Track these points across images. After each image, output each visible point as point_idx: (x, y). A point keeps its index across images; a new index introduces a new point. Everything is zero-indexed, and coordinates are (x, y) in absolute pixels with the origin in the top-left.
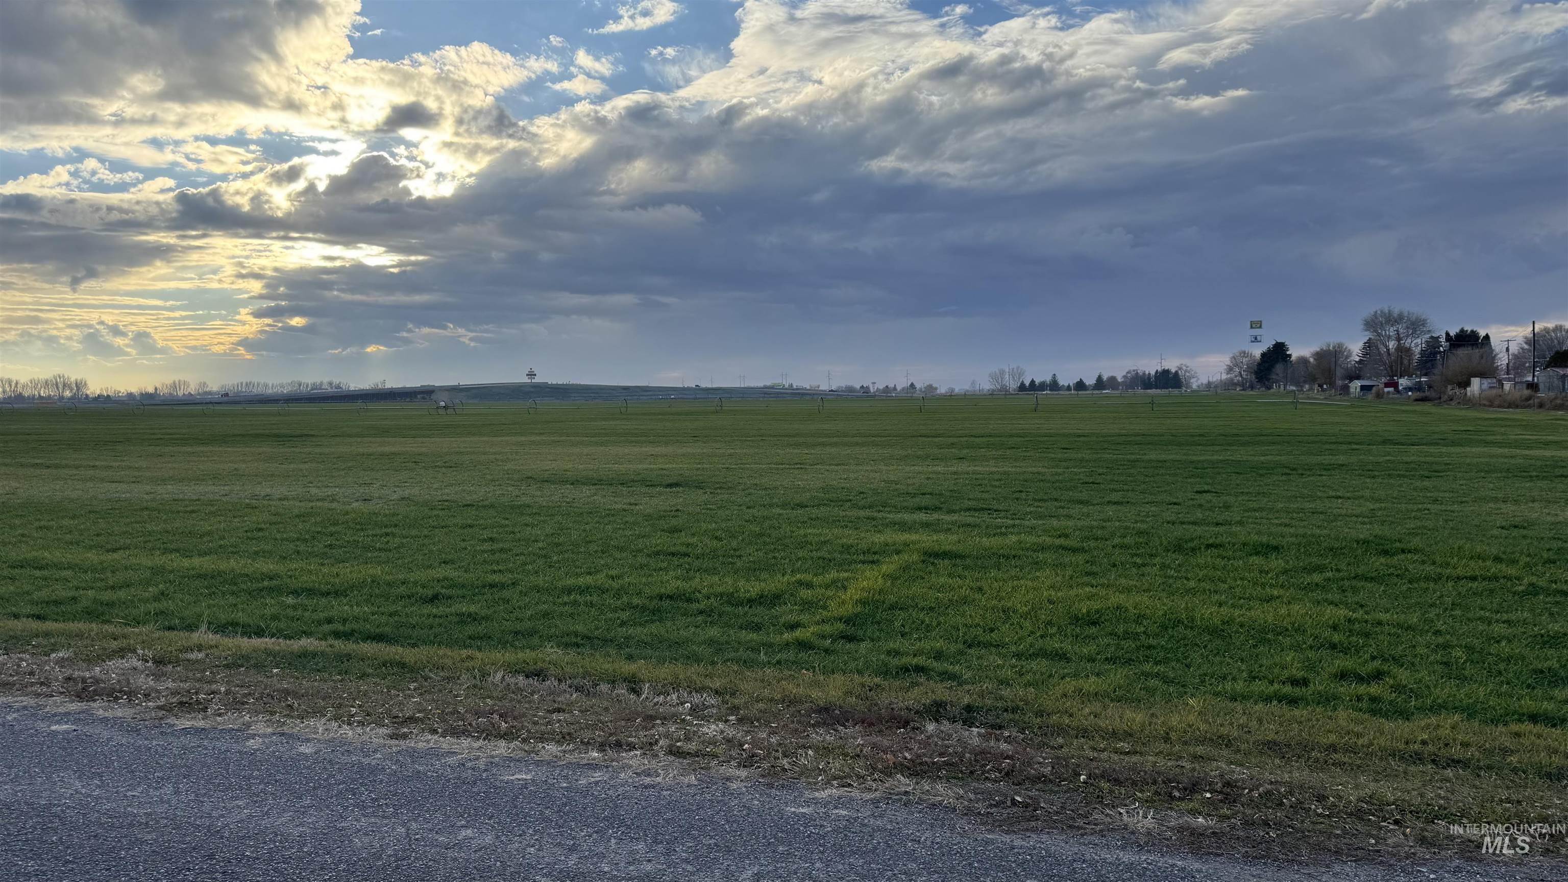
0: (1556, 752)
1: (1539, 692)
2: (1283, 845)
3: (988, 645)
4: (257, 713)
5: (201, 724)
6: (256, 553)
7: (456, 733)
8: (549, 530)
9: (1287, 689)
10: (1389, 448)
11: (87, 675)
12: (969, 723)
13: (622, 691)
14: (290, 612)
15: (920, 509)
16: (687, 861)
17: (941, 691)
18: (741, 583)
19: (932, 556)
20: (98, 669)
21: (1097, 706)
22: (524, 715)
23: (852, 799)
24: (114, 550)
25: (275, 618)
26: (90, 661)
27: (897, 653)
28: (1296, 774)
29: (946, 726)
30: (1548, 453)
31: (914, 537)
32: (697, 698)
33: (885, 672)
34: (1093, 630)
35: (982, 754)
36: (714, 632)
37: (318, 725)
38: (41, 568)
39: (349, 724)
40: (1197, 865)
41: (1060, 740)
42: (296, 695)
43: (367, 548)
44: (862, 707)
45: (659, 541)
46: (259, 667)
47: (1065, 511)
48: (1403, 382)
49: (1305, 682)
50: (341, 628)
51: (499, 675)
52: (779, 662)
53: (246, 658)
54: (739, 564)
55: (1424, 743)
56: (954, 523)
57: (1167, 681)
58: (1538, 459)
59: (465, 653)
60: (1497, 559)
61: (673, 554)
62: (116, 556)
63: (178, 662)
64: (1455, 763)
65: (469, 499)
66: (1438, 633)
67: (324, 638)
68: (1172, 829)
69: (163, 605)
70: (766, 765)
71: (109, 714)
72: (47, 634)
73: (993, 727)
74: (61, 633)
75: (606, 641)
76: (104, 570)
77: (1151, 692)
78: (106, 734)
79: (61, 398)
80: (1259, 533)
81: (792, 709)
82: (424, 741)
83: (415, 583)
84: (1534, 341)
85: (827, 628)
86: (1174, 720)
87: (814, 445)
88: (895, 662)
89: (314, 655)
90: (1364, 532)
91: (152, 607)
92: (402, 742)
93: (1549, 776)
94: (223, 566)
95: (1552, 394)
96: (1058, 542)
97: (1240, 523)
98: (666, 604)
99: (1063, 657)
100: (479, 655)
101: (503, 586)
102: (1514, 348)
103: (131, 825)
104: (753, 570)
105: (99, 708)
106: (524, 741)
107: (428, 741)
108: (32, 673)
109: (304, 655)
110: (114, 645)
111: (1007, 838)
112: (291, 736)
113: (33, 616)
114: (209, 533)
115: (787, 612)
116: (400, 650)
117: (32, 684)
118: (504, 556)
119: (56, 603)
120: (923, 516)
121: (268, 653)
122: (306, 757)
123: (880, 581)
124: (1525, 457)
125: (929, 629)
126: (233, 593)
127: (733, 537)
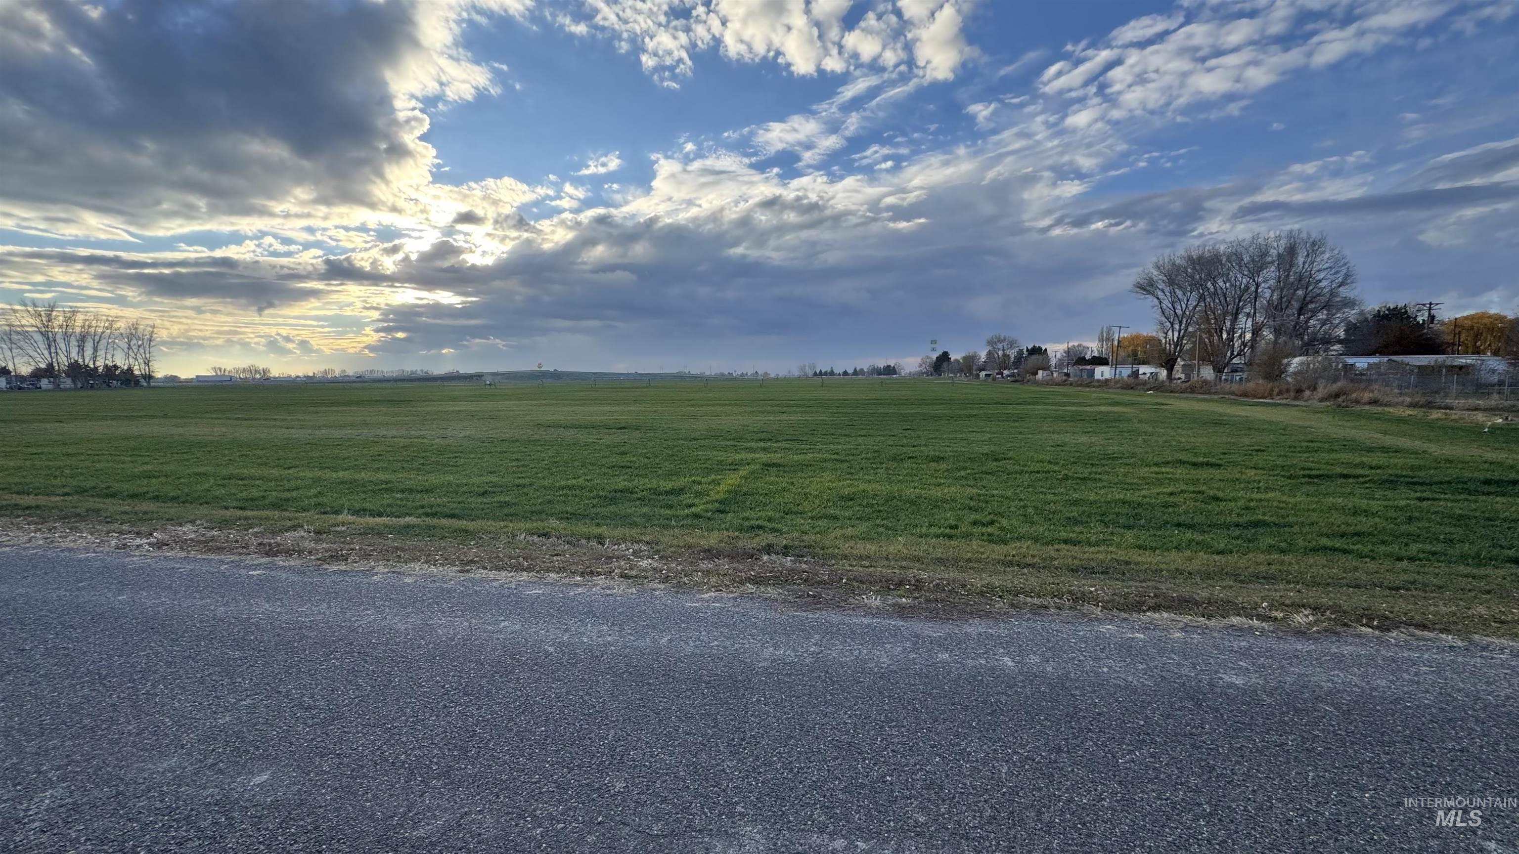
0: (1076, 558)
1: (1068, 528)
2: (944, 611)
3: (796, 513)
4: (378, 560)
5: (344, 568)
6: (378, 469)
7: (498, 569)
8: (550, 454)
9: (948, 531)
10: (999, 406)
11: (272, 541)
12: (785, 555)
13: (594, 543)
14: (399, 502)
15: (761, 440)
16: (631, 634)
17: (771, 538)
18: (661, 482)
19: (768, 465)
20: (279, 538)
21: (852, 543)
22: (537, 558)
23: (722, 598)
24: (289, 468)
25: (389, 506)
26: (274, 533)
27: (748, 519)
28: (951, 574)
29: (774, 557)
30: (1074, 409)
31: (757, 456)
32: (636, 547)
33: (741, 529)
34: (851, 503)
35: (792, 571)
36: (645, 510)
37: (417, 566)
38: (242, 479)
39: (435, 565)
40: (902, 623)
41: (833, 562)
42: (403, 550)
43: (445, 465)
44: (728, 548)
45: (615, 459)
46: (380, 534)
47: (837, 441)
48: (1006, 372)
49: (956, 527)
50: (430, 511)
51: (523, 536)
52: (682, 526)
53: (372, 529)
54: (660, 472)
55: (1014, 556)
56: (779, 448)
57: (888, 528)
58: (1069, 411)
59: (502, 524)
60: (1049, 462)
61: (623, 467)
62: (291, 471)
63: (329, 532)
64: (1028, 565)
65: (504, 436)
66: (1021, 500)
67: (419, 517)
68: (889, 605)
69: (320, 500)
70: (675, 581)
71: (287, 564)
72: (246, 518)
73: (798, 556)
74: (254, 518)
75: (585, 516)
76: (282, 480)
77: (880, 534)
78: (284, 576)
79: (254, 379)
80: (934, 450)
81: (690, 551)
82: (480, 574)
83: (473, 484)
84: (1068, 352)
85: (709, 506)
86: (891, 549)
87: (702, 406)
88: (747, 524)
89: (414, 526)
90: (986, 449)
91: (313, 501)
92: (466, 575)
93: (1072, 570)
94: (357, 476)
95: (1076, 379)
96: (833, 457)
97: (925, 445)
98: (619, 495)
99: (835, 518)
100: (511, 525)
101: (524, 486)
102: (1059, 356)
103: (300, 628)
104: (669, 475)
105: (280, 561)
106: (538, 572)
107: (482, 574)
108: (237, 541)
109: (408, 527)
110: (289, 523)
111: (804, 614)
112: (399, 573)
113: (237, 508)
114: (348, 457)
115: (687, 498)
116: (465, 522)
117: (237, 548)
118: (525, 469)
119: (252, 500)
120: (762, 444)
121: (386, 526)
122: (409, 585)
123: (739, 480)
124: (1063, 411)
125: (765, 505)
126: (364, 492)
127: (656, 457)
